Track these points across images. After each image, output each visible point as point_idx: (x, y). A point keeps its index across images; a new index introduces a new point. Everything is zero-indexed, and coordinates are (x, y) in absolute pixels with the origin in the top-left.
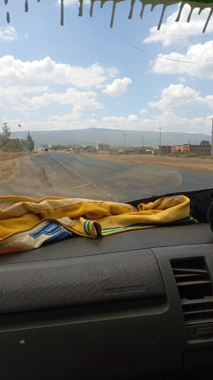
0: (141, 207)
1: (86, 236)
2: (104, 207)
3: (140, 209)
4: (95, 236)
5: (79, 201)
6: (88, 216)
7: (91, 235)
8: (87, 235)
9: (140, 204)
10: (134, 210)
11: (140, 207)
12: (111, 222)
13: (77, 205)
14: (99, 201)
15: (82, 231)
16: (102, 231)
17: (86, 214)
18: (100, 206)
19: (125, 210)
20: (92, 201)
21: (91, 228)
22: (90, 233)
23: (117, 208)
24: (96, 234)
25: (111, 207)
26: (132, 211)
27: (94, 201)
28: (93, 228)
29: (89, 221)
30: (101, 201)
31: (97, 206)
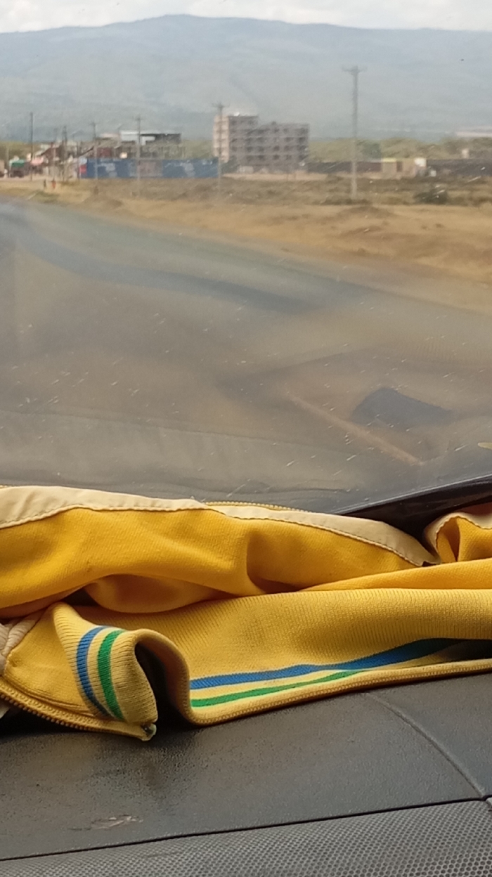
0: (452, 536)
1: (95, 724)
2: (212, 541)
3: (442, 547)
4: (145, 726)
5: (46, 504)
6: (106, 596)
7: (120, 718)
8: (97, 717)
9: (447, 518)
10: (409, 557)
11: (442, 537)
12: (256, 637)
13: (35, 527)
14: (177, 504)
15: (70, 693)
16: (194, 695)
17: (91, 585)
18: (183, 532)
19: (347, 555)
20: (131, 500)
21: (118, 674)
22: (115, 709)
23: (295, 544)
24: (154, 714)
25: (256, 543)
26: (391, 560)
27: (145, 502)
28: (132, 674)
29: (109, 630)
30: (191, 503)
31: (166, 534)
